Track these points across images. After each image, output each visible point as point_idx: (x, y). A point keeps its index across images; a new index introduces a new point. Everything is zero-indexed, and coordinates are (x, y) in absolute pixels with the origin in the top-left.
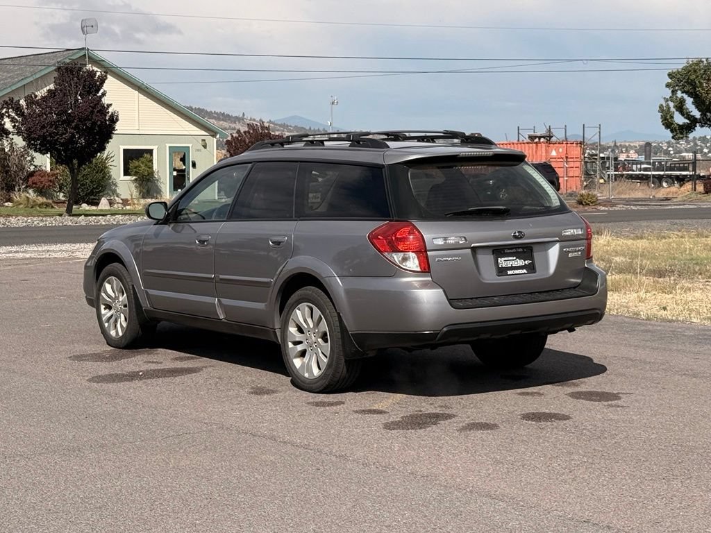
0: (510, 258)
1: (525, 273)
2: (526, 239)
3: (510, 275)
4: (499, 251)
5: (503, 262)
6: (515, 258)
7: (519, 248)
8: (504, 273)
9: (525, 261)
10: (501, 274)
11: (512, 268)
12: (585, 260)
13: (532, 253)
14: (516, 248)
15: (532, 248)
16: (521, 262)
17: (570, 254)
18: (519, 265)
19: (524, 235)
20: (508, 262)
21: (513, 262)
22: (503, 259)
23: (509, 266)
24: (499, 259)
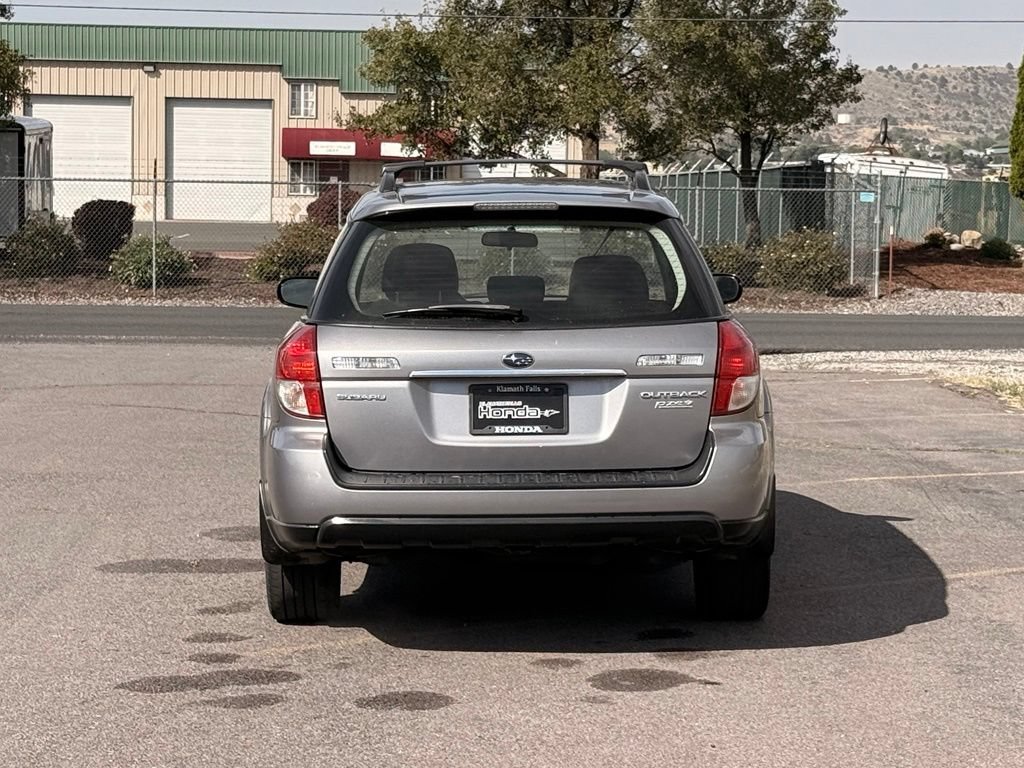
0: (508, 403)
1: (537, 434)
2: (535, 368)
3: (500, 434)
4: (481, 388)
5: (488, 409)
6: (520, 403)
7: (531, 385)
8: (486, 429)
9: (543, 410)
10: (479, 431)
11: (510, 421)
12: (710, 416)
13: (565, 396)
14: (524, 385)
15: (567, 386)
16: (533, 413)
17: (658, 403)
18: (527, 417)
19: (532, 361)
20: (503, 410)
21: (515, 410)
22: (490, 404)
23: (503, 417)
24: (482, 404)
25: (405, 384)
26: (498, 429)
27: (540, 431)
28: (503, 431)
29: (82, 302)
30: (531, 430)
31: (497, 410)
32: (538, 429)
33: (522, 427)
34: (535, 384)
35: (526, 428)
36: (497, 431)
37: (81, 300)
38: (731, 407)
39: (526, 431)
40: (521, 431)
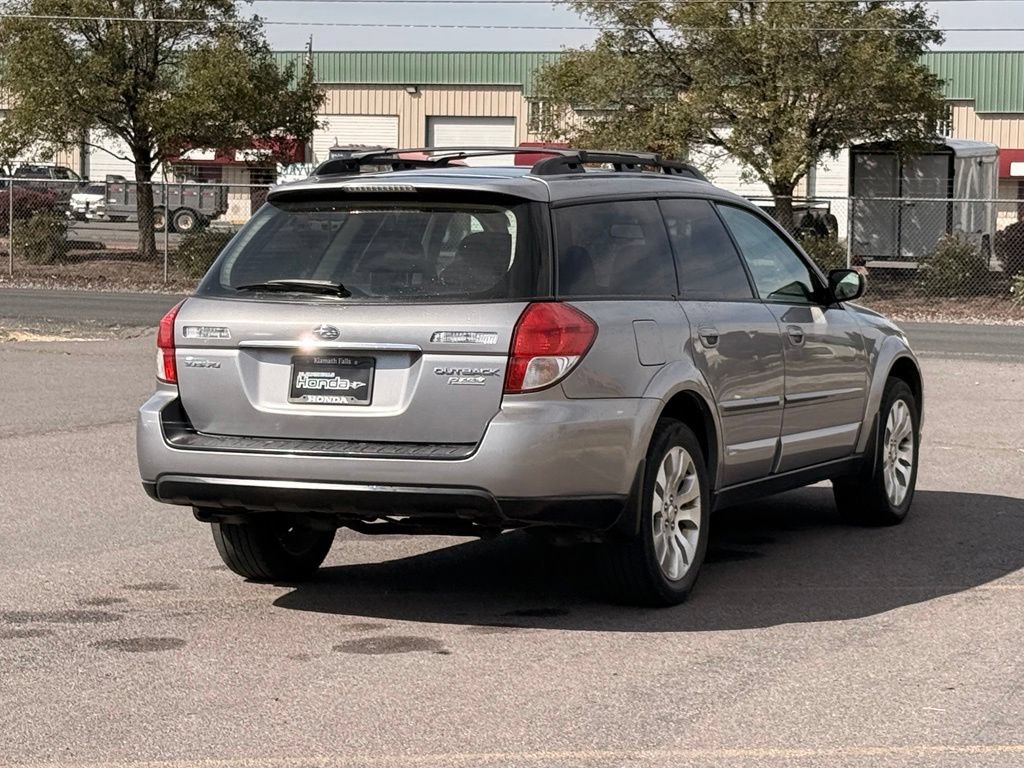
0: (323, 374)
1: (343, 405)
2: (340, 341)
3: (311, 403)
5: (305, 379)
6: (333, 375)
7: (344, 357)
8: (301, 399)
9: (351, 382)
10: (296, 400)
11: (322, 392)
12: (503, 393)
13: (372, 369)
14: (337, 358)
15: (375, 360)
16: (343, 384)
17: (450, 379)
18: (338, 388)
19: (337, 335)
20: (318, 380)
21: (328, 381)
22: (308, 374)
23: (317, 387)
24: (301, 374)
25: (236, 352)
26: (311, 398)
27: (346, 402)
28: (314, 401)
29: (976, 321)
30: (339, 401)
31: (313, 381)
32: (344, 399)
33: (331, 397)
34: (347, 357)
35: (334, 398)
36: (309, 401)
37: (975, 320)
38: (525, 387)
39: (334, 401)
40: (329, 401)
